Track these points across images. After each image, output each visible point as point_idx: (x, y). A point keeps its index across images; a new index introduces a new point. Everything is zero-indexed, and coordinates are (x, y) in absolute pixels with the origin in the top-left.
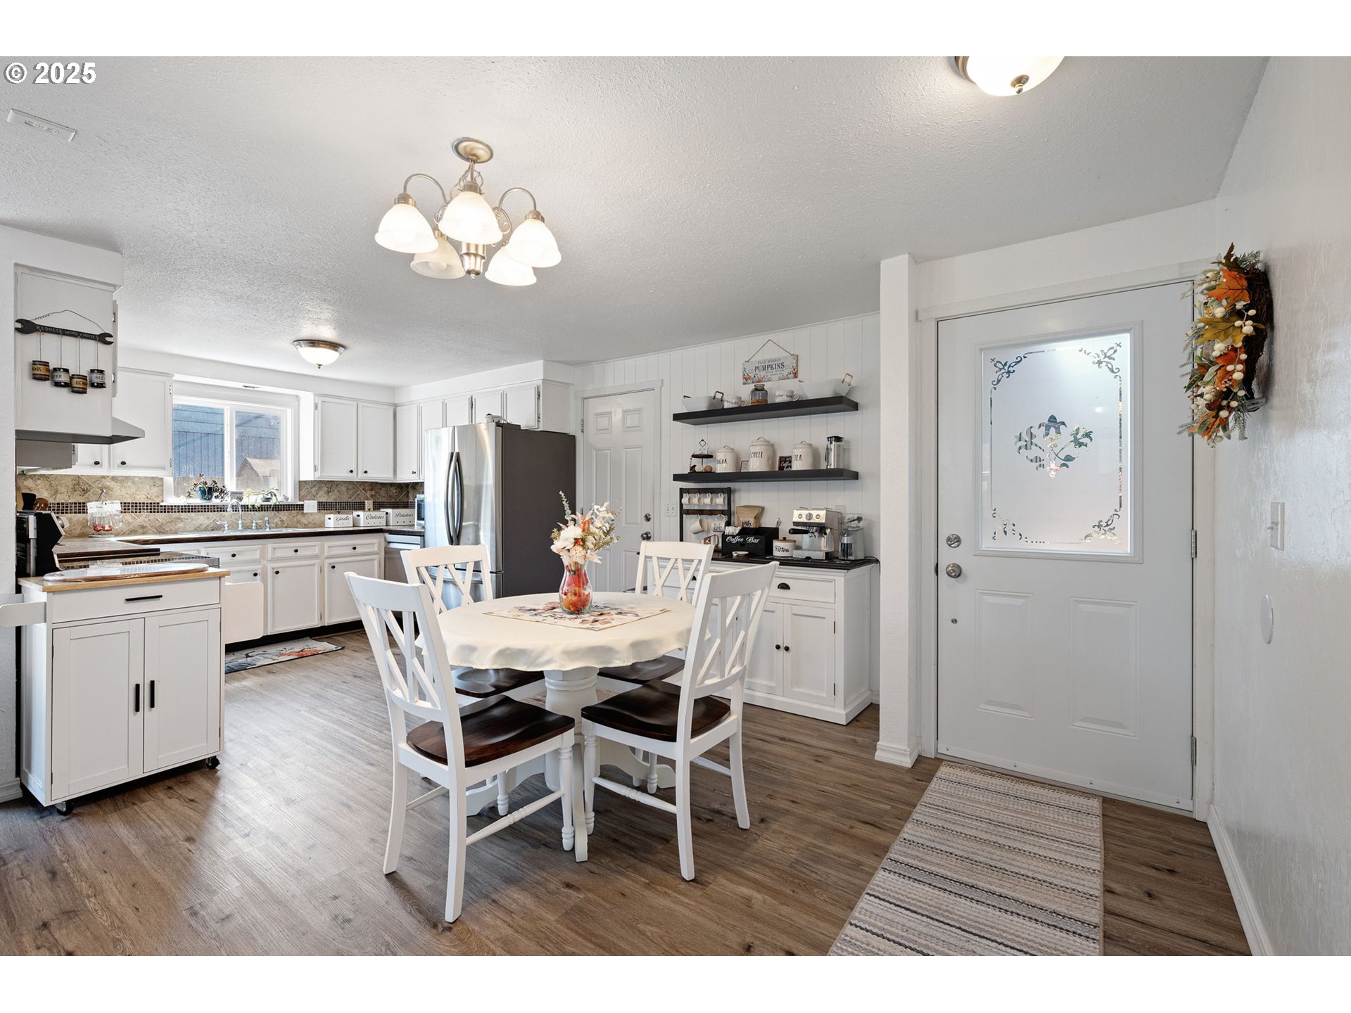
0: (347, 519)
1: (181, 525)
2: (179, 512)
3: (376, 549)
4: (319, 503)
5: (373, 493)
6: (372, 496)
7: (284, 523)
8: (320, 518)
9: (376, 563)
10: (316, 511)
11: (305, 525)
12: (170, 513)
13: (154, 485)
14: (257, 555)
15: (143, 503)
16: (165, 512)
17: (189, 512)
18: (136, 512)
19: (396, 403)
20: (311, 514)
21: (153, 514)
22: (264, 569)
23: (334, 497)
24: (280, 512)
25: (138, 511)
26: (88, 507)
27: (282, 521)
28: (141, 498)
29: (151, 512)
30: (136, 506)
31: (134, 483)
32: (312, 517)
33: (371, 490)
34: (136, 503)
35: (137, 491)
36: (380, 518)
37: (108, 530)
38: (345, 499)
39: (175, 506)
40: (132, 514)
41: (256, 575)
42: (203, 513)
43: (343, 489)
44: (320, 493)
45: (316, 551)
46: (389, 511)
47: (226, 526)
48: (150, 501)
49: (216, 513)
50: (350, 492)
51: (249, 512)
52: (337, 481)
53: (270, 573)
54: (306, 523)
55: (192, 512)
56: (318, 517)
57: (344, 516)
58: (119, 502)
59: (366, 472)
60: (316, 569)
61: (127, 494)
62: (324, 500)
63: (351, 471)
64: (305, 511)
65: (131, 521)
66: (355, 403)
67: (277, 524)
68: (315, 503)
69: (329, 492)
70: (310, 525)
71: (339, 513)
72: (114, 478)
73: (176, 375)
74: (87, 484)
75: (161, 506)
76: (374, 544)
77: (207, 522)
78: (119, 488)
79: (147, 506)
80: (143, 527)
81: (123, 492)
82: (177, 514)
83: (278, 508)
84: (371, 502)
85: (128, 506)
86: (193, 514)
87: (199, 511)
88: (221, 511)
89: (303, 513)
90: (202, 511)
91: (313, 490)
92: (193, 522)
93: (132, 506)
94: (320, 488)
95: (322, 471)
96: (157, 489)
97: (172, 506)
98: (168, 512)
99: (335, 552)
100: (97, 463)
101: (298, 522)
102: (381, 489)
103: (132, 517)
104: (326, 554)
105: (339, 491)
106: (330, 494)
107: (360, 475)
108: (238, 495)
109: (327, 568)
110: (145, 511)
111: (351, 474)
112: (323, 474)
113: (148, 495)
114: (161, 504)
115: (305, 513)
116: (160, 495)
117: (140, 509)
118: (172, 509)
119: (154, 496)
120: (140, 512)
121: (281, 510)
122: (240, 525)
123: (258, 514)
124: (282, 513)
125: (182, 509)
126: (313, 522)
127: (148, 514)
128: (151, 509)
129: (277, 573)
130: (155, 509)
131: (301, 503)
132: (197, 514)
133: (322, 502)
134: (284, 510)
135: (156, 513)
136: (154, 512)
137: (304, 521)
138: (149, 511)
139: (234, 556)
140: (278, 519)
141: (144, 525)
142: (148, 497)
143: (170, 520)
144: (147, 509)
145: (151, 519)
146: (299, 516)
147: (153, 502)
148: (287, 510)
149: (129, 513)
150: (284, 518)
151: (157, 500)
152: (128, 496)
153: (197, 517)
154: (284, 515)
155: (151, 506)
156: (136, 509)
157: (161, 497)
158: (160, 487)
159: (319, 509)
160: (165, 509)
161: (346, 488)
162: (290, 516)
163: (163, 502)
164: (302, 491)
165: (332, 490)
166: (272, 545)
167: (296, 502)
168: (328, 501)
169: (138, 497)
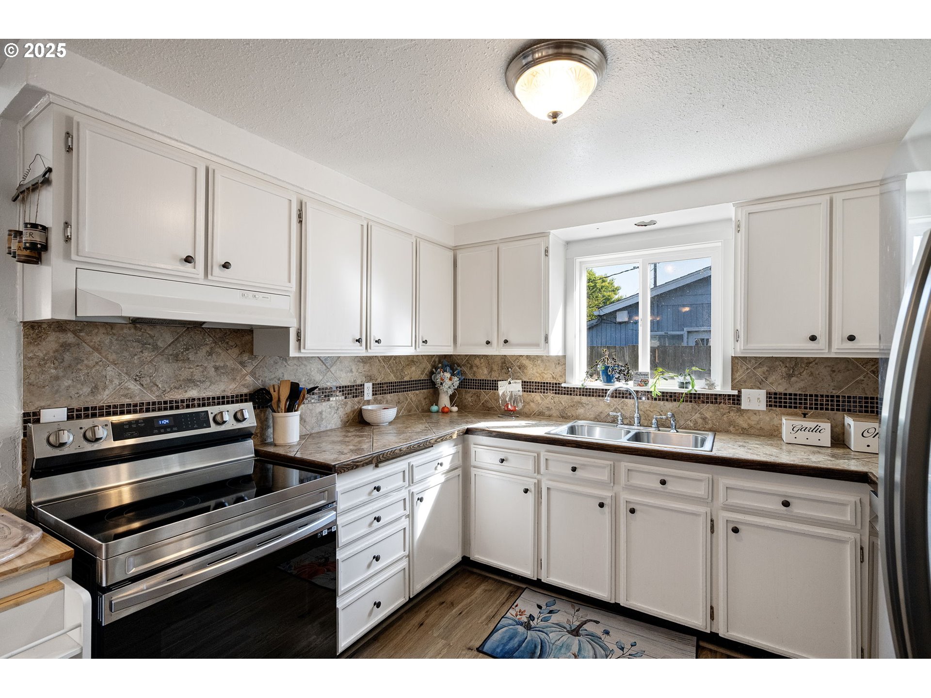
0: (816, 430)
1: (581, 411)
2: (580, 395)
3: (847, 517)
4: (769, 393)
7: (706, 423)
8: (771, 419)
10: (763, 407)
11: (743, 429)
12: (572, 396)
13: (559, 363)
14: (605, 476)
15: (550, 383)
16: (568, 394)
17: (589, 395)
18: (544, 392)
20: (755, 412)
21: (557, 395)
22: (615, 498)
23: (802, 384)
24: (701, 405)
25: (546, 391)
26: (499, 386)
27: (704, 419)
28: (548, 378)
29: (556, 393)
30: (544, 386)
31: (542, 361)
32: (755, 418)
34: (544, 383)
35: (544, 370)
37: (511, 411)
38: (826, 388)
39: (577, 388)
40: (541, 394)
41: (601, 505)
43: (824, 371)
44: (772, 378)
47: (620, 418)
48: (555, 382)
49: (617, 399)
50: (839, 377)
52: (808, 358)
53: (623, 510)
54: (745, 426)
55: (593, 396)
56: (767, 419)
57: (810, 424)
58: (520, 381)
59: (851, 338)
60: (702, 523)
61: (538, 373)
62: (781, 389)
63: (813, 338)
64: (743, 407)
65: (540, 401)
66: (824, 199)
67: (696, 423)
68: (762, 394)
69: (790, 376)
70: (753, 431)
71: (805, 415)
73: (553, 232)
75: (565, 388)
77: (608, 410)
79: (553, 387)
80: (549, 409)
81: (535, 371)
82: (578, 397)
83: (695, 398)
85: (538, 386)
86: (593, 398)
87: (599, 396)
88: (623, 397)
89: (740, 410)
90: (602, 396)
91: (759, 372)
92: (593, 409)
93: (541, 386)
94: (772, 369)
95: (747, 341)
96: (561, 368)
97: (574, 388)
98: (571, 394)
100: (488, 343)
101: (731, 423)
103: (541, 397)
104: (721, 500)
105: (812, 374)
106: (793, 379)
107: (836, 345)
108: (643, 377)
109: (722, 527)
110: (551, 392)
111: (812, 345)
112: (753, 345)
113: (553, 375)
114: (563, 385)
115: (743, 410)
116: (563, 375)
117: (547, 390)
118: (574, 391)
119: (558, 376)
120: (547, 393)
121: (703, 402)
122: (636, 419)
123: (669, 405)
124: (705, 406)
125: (583, 392)
126: (759, 426)
127: (553, 395)
128: (556, 390)
129: (632, 511)
130: (559, 390)
131: (735, 392)
132: (598, 398)
133: (775, 394)
134: (707, 402)
135: (560, 395)
136: (559, 393)
137: (742, 422)
138: (554, 392)
139: (574, 469)
140: (698, 415)
141: (551, 407)
142: (553, 377)
143: (572, 404)
144: (553, 390)
145: (556, 401)
146: (732, 414)
147: (558, 382)
148: (712, 403)
149: (538, 392)
150: (708, 415)
151: (561, 381)
152: (538, 375)
153: (597, 403)
154: (708, 410)
155: (556, 387)
156: (544, 389)
157: (564, 377)
158: (563, 366)
159: (771, 406)
160: (568, 391)
161: (829, 369)
162: (718, 413)
163: (565, 383)
164: (739, 374)
165: (796, 373)
166: (626, 464)
167: (729, 391)
168: (788, 392)
169: (546, 376)
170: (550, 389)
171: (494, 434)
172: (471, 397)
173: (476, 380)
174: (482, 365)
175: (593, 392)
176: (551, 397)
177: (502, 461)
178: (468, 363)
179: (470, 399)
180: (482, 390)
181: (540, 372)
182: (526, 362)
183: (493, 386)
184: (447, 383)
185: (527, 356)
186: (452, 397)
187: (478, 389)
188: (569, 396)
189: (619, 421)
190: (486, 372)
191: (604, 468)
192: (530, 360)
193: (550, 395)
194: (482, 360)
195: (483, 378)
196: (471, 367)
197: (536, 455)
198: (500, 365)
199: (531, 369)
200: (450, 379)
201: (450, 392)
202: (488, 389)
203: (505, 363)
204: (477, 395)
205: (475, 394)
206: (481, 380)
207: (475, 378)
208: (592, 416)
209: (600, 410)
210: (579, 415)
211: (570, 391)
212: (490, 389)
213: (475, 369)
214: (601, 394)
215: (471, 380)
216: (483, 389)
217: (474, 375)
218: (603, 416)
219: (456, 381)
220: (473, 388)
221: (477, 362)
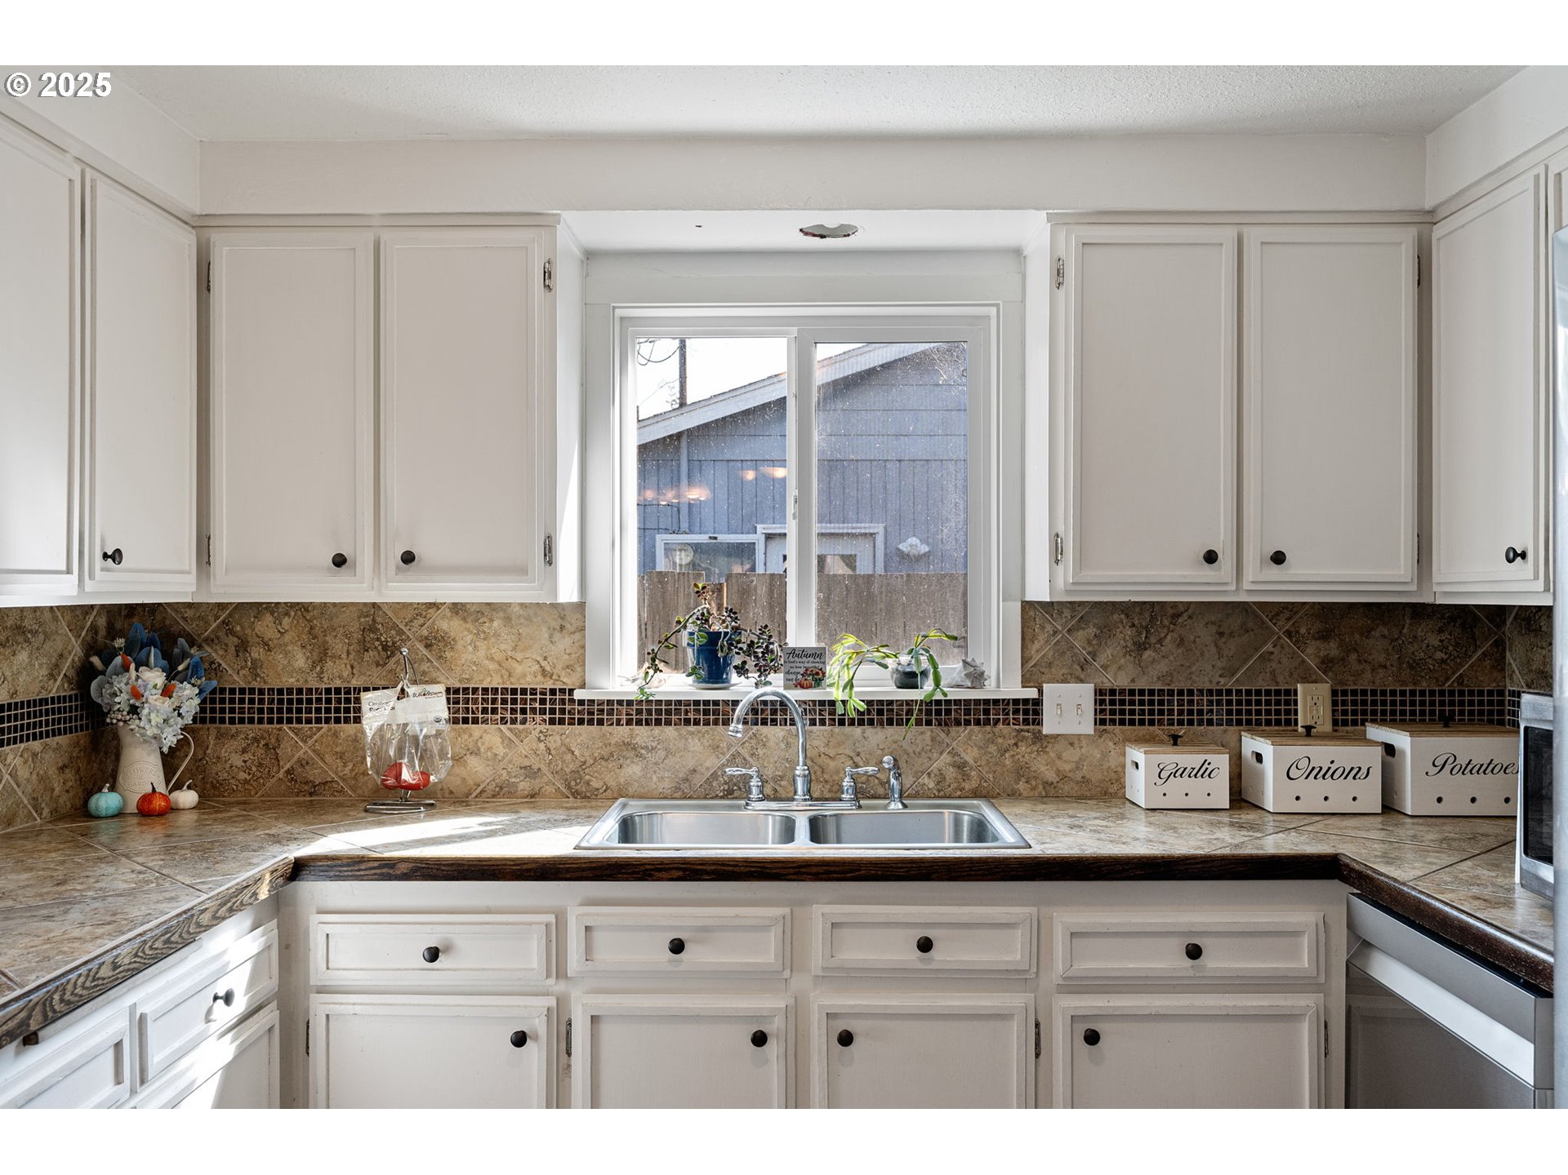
0: (1203, 772)
1: (633, 770)
2: (629, 722)
3: (1304, 962)
4: (1099, 692)
5: (1333, 649)
6: (1327, 664)
7: (966, 777)
8: (1105, 755)
9: (1305, 1035)
10: (1087, 726)
11: (1047, 784)
12: (605, 728)
13: (562, 628)
14: (766, 953)
15: (533, 692)
16: (590, 722)
17: (658, 722)
18: (514, 721)
19: (1428, 206)
20: (1072, 740)
21: (557, 727)
22: (795, 1013)
23: (1163, 667)
24: (954, 730)
25: (519, 717)
26: (365, 707)
27: (961, 766)
28: (526, 675)
29: (552, 722)
30: (514, 701)
31: (508, 620)
32: (1071, 755)
33: (1324, 636)
34: (514, 691)
35: (514, 649)
36: (1354, 773)
37: (410, 787)
38: (1207, 675)
39: (620, 702)
40: (503, 727)
41: (760, 1039)
42: (701, 728)
43: (1204, 634)
44: (1106, 655)
45: (1013, 952)
46: (1401, 740)
47: (755, 782)
48: (549, 685)
50: (1232, 647)
51: (847, 729)
52: (1175, 604)
53: (819, 1039)
54: (1051, 776)
55: (668, 723)
56: (1096, 754)
57: (1191, 759)
58: (441, 688)
59: (1278, 558)
60: (1016, 1037)
61: (492, 659)
62: (1122, 681)
63: (1211, 557)
64: (1046, 730)
65: (501, 750)
66: (1228, 235)
67: (941, 778)
68: (1084, 694)
69: (1141, 647)
70: (1066, 788)
71: (1175, 740)
72: (457, 609)
73: (567, 216)
74: (395, 626)
75: (581, 702)
76: (1296, 934)
77: (712, 762)
78: (469, 638)
79: (543, 702)
80: (530, 772)
81: (481, 653)
82: (624, 730)
83: (941, 713)
84: (1323, 690)
85: (494, 701)
87: (687, 722)
89: (1039, 737)
90: (697, 723)
91: (1079, 640)
92: (671, 761)
93: (504, 701)
94: (1105, 633)
95: (1081, 562)
96: (568, 641)
97: (610, 702)
98: (601, 722)
99: (1097, 961)
100: (340, 561)
101: (1021, 771)
102: (1367, 632)
103: (503, 738)
104: (1059, 966)
105: (1181, 642)
106: (1148, 654)
107: (1251, 573)
108: (809, 663)
109: (1060, 1038)
110: (538, 717)
111: (1208, 573)
112: (1090, 575)
113: (544, 663)
114: (579, 695)
115: (1046, 736)
116: (579, 661)
117: (523, 711)
118: (611, 712)
119: (560, 666)
120: (524, 722)
121: (958, 723)
122: (800, 782)
123: (876, 736)
124: (962, 732)
125: (639, 712)
126: (1078, 776)
127: (544, 727)
128: (553, 711)
129: (846, 1039)
130: (563, 711)
131: (1032, 693)
132: (684, 729)
133: (1112, 692)
134: (968, 723)
135: (566, 726)
136: (562, 722)
137: (1044, 768)
138: (547, 717)
139: (677, 947)
140: (946, 758)
141: (535, 767)
142: (544, 670)
143: (605, 752)
144: (543, 711)
145: (552, 746)
146: (1023, 748)
147: (558, 686)
148: (978, 723)
149: (495, 722)
150: (970, 755)
151: (568, 681)
152: (492, 666)
153: (681, 744)
154: (968, 742)
155: (553, 702)
156: (513, 711)
157: (579, 669)
158: (577, 636)
159: (1103, 722)
160: (591, 713)
161: (1214, 629)
162: (992, 749)
163: (583, 686)
164: (1037, 645)
165: (1153, 640)
166: (828, 909)
167: (1014, 689)
168: (1137, 686)
169: (519, 669)
170: (533, 710)
171: (403, 868)
172: (244, 751)
173: (261, 692)
174: (287, 638)
175: (668, 712)
176: (535, 733)
177: (433, 954)
178: (231, 632)
179: (237, 760)
180: (285, 727)
181: (498, 656)
182: (449, 625)
183: (328, 710)
184: (156, 708)
185: (455, 604)
186: (169, 760)
187: (270, 721)
188: (595, 728)
189: (755, 790)
190: (301, 661)
191: (764, 928)
192: (464, 619)
193: (536, 727)
194: (286, 621)
195: (291, 681)
196: (243, 647)
197: (551, 918)
198: (357, 636)
199: (470, 649)
200: (167, 692)
201: (170, 738)
202: (309, 721)
203: (372, 629)
204: (266, 745)
205: (256, 740)
206: (280, 691)
207: (256, 685)
208: (666, 785)
209: (691, 764)
210: (628, 784)
211: (600, 713)
212: (319, 720)
213: (256, 652)
214: (691, 716)
215: (242, 691)
216: (290, 721)
217: (255, 668)
218: (698, 780)
219: (188, 696)
220: (251, 721)
221: (266, 627)
